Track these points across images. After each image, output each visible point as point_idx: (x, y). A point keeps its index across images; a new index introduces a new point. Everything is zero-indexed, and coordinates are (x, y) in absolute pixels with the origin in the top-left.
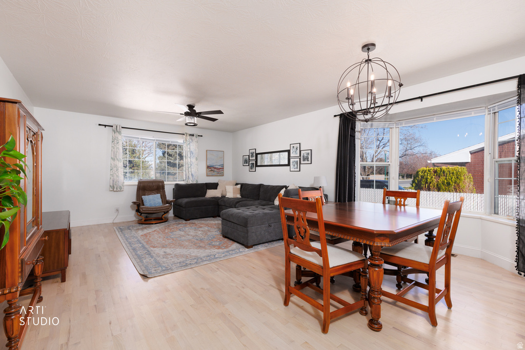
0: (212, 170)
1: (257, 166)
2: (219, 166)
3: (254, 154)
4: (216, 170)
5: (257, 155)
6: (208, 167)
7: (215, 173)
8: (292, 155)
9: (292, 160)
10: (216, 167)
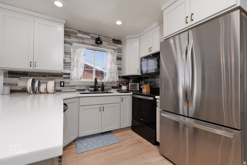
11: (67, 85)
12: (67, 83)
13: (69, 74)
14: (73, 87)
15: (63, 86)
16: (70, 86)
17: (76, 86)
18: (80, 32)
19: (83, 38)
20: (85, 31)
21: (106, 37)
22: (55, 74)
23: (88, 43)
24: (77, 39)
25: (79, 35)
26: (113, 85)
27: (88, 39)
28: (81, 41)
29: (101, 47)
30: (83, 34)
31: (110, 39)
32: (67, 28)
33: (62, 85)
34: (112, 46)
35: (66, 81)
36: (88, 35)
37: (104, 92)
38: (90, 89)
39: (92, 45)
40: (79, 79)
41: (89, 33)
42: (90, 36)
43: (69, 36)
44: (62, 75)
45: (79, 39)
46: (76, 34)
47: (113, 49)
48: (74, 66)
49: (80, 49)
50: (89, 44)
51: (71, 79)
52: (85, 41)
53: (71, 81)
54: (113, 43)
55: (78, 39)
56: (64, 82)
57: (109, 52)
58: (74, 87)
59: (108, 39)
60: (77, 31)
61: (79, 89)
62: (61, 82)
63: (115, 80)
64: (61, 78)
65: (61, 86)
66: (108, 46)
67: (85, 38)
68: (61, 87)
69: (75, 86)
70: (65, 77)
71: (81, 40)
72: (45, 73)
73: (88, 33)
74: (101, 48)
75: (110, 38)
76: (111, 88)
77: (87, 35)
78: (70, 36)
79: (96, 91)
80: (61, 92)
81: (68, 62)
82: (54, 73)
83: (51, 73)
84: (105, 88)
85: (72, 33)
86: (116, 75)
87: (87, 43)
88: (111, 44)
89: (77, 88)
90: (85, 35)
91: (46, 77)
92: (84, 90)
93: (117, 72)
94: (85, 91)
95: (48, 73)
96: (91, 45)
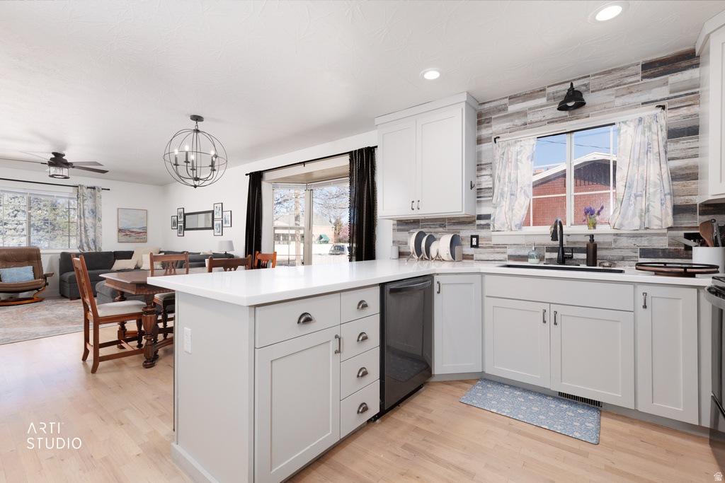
0: (127, 235)
1: (185, 229)
2: (139, 229)
3: (182, 215)
4: (133, 234)
5: (185, 215)
6: (120, 231)
7: (132, 239)
8: (215, 217)
9: (215, 222)
10: (135, 230)
11: (484, 242)
12: (484, 238)
13: (488, 217)
14: (498, 247)
15: (477, 246)
16: (492, 247)
17: (506, 247)
18: (513, 98)
19: (522, 112)
20: (528, 90)
21: (609, 72)
22: (461, 220)
23: (539, 119)
24: (507, 122)
25: (513, 108)
26: (645, 243)
27: (538, 107)
28: (518, 122)
29: (586, 114)
30: (524, 101)
31: (626, 73)
32: (484, 103)
33: (474, 243)
34: (639, 93)
35: (482, 233)
36: (539, 98)
37: (598, 267)
38: (548, 255)
39: (551, 122)
40: (513, 228)
41: (541, 91)
42: (544, 96)
43: (488, 123)
44: (474, 221)
45: (512, 121)
46: (505, 109)
47: (643, 104)
48: (502, 195)
49: (518, 144)
50: (543, 121)
51: (491, 229)
52: (530, 118)
53: (493, 233)
54: (645, 80)
55: (509, 122)
56: (477, 237)
57: (625, 122)
58: (501, 248)
59: (618, 74)
60: (507, 101)
61: (513, 254)
62: (472, 237)
63: (656, 225)
64: (472, 227)
65: (472, 246)
66: (619, 102)
67: (530, 109)
68: (473, 249)
69: (504, 246)
70: (481, 225)
71: (518, 118)
72: (443, 219)
73: (538, 92)
74: (588, 117)
75: (628, 67)
76: (638, 255)
77: (535, 98)
78: (489, 121)
79: (564, 263)
80: (472, 259)
81: (487, 187)
82: (459, 218)
83: (453, 218)
84: (599, 253)
85: (495, 109)
86: (662, 204)
87: (536, 122)
88: (631, 90)
89: (510, 251)
90: (530, 100)
91: (445, 226)
92: (525, 258)
93: (667, 191)
94: (527, 261)
95: (449, 219)
96: (548, 123)
